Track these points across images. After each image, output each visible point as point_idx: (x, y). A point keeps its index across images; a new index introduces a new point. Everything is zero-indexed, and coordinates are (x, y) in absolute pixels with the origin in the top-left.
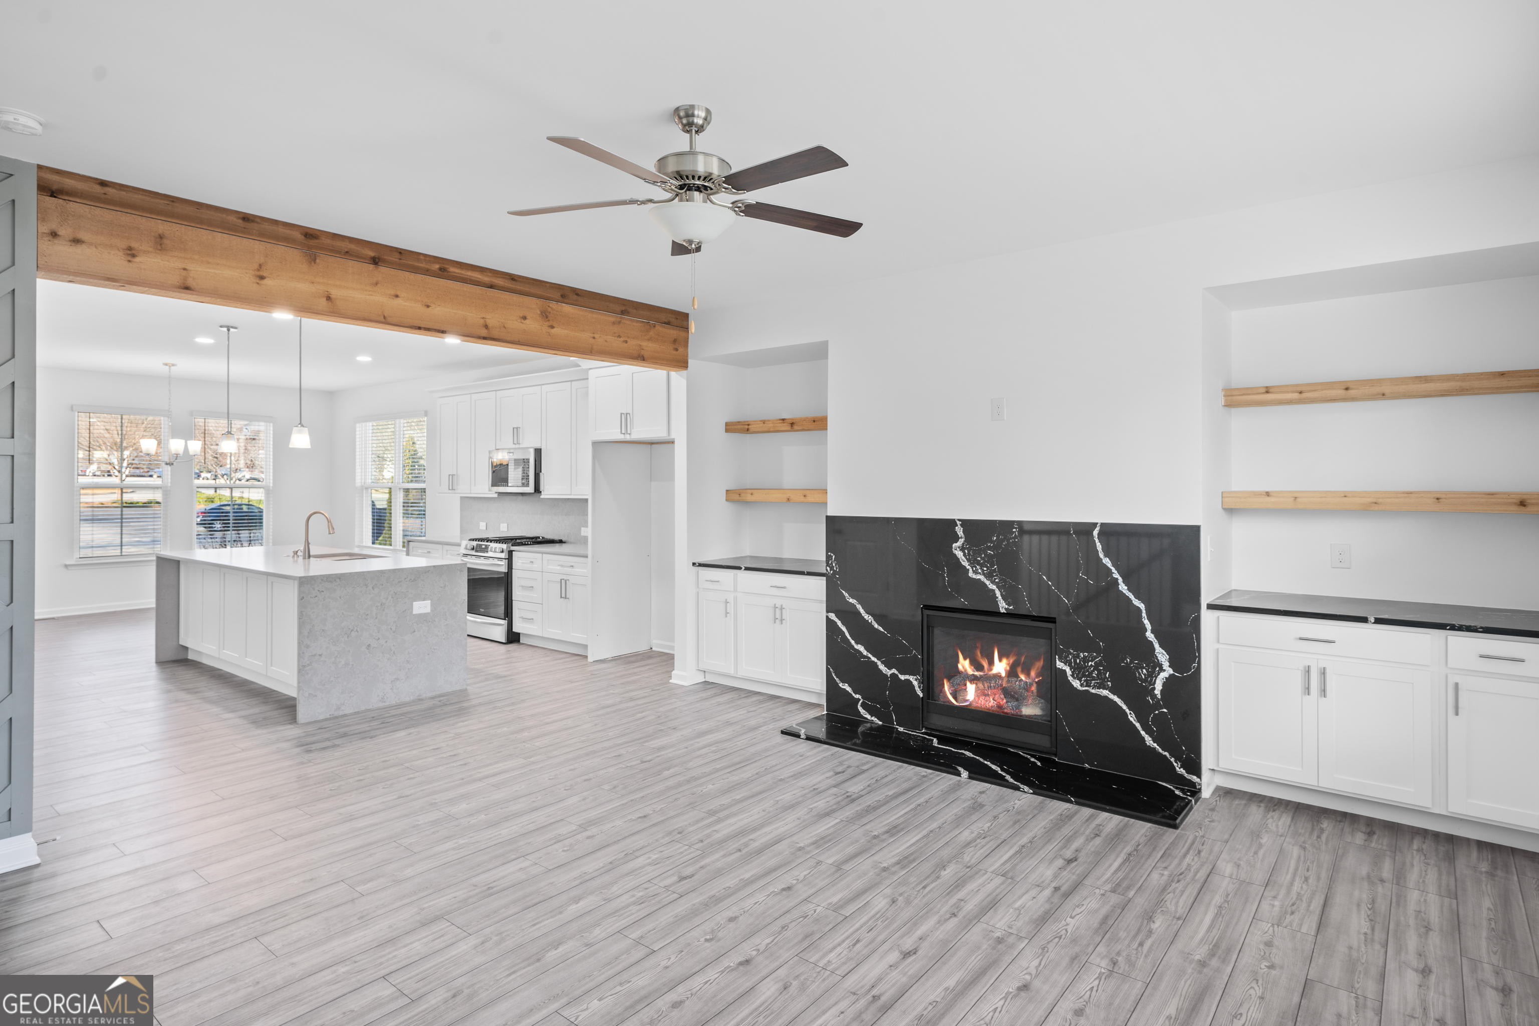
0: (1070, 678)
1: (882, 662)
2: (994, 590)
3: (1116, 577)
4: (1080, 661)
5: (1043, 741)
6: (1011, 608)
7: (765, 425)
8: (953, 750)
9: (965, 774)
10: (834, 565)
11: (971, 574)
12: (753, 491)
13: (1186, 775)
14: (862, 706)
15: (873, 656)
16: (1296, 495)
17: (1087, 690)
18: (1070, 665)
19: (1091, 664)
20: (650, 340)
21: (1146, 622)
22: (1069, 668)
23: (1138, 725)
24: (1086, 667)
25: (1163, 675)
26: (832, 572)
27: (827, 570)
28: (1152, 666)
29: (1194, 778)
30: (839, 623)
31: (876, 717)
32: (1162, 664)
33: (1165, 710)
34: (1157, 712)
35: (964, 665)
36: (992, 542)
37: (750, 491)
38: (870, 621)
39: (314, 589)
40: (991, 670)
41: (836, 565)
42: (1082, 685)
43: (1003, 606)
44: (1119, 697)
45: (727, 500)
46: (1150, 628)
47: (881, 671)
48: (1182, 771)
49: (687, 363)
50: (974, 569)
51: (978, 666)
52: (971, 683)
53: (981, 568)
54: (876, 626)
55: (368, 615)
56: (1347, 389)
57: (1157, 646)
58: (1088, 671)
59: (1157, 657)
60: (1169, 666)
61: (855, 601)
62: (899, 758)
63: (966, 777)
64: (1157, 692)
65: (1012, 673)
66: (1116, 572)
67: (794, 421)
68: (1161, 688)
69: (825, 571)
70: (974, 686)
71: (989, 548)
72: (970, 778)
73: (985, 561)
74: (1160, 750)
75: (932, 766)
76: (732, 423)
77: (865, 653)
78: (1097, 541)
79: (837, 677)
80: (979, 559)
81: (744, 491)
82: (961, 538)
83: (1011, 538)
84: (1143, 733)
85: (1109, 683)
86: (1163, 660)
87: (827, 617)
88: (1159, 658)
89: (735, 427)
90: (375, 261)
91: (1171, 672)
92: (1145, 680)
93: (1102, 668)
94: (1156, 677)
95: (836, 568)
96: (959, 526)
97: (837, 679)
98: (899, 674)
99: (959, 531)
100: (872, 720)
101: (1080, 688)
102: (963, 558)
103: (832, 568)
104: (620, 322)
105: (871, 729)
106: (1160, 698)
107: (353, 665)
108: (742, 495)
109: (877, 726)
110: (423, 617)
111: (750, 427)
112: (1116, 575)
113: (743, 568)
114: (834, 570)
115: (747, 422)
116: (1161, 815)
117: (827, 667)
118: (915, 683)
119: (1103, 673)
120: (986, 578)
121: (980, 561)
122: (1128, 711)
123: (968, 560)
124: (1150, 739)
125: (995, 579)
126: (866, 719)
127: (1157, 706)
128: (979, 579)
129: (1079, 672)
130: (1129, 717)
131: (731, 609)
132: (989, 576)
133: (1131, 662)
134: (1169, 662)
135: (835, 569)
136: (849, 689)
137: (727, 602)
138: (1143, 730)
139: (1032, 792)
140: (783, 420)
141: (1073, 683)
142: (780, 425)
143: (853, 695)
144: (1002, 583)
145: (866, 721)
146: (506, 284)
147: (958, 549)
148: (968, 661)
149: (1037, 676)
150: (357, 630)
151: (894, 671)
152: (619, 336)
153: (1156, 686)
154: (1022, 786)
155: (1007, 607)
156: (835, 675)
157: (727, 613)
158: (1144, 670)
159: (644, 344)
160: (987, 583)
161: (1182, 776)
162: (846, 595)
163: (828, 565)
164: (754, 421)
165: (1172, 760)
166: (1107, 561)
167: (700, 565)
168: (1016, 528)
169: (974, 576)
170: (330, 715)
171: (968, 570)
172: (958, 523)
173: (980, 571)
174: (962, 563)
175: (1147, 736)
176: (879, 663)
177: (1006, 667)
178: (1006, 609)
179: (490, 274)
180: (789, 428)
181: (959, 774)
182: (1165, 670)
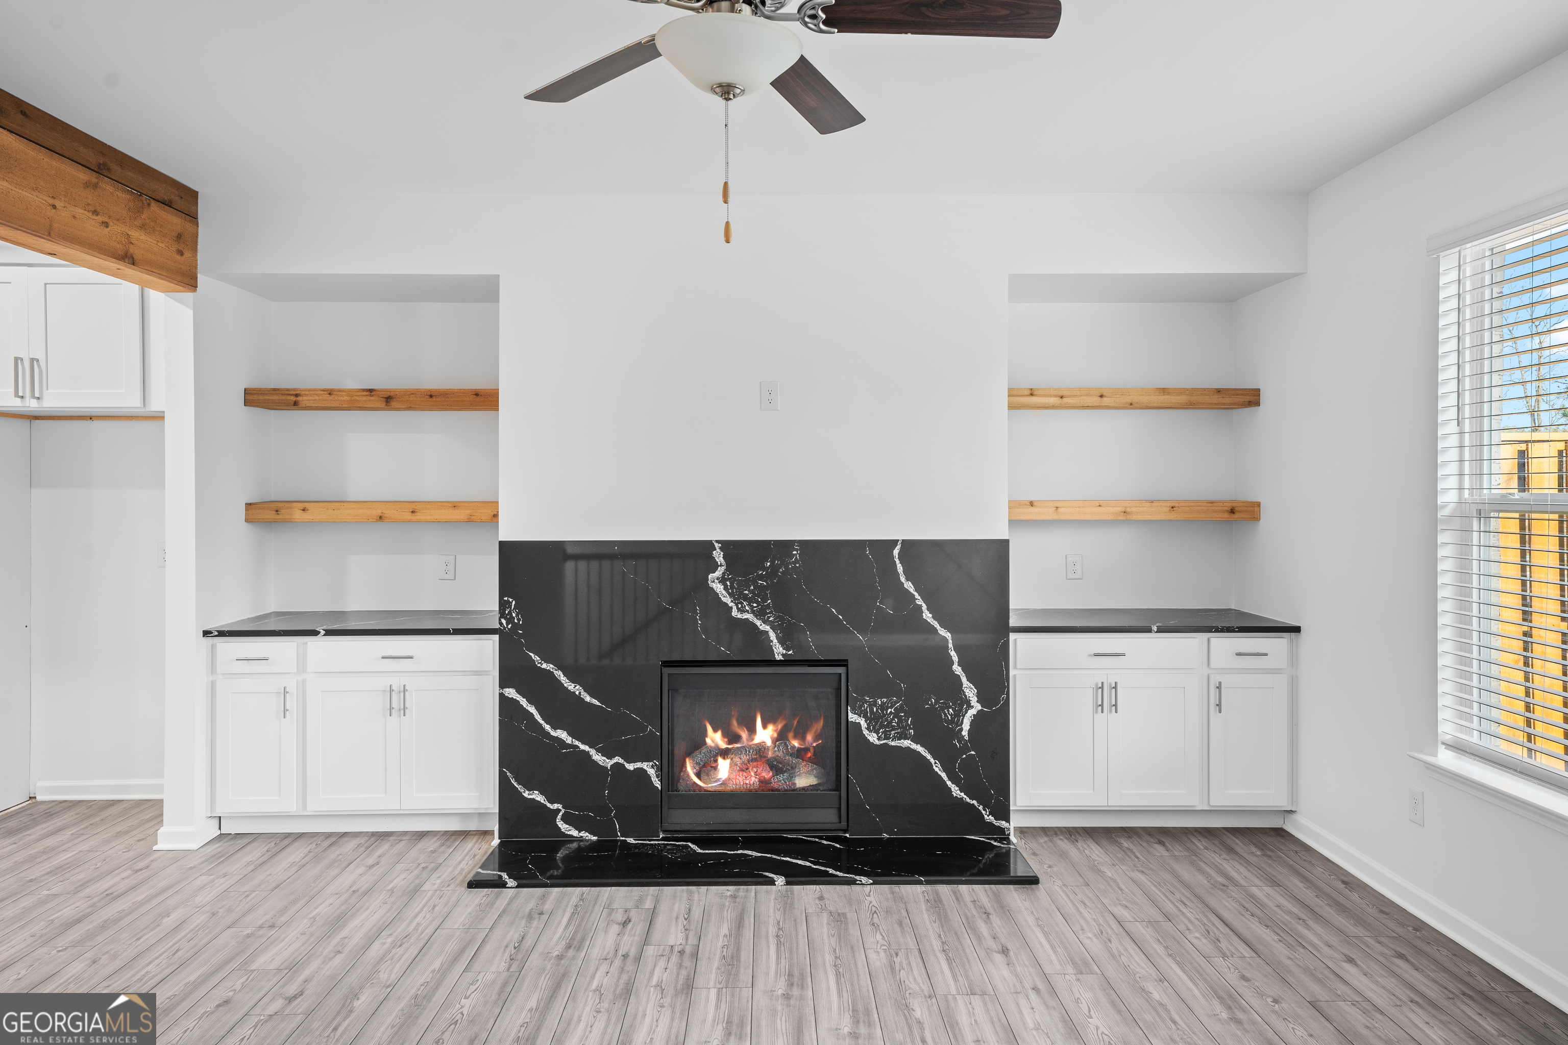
0: (866, 732)
1: (598, 751)
2: (768, 632)
3: (919, 603)
4: (877, 710)
5: (826, 817)
6: (790, 652)
7: (331, 398)
8: (729, 852)
9: (780, 880)
10: (514, 615)
11: (735, 613)
12: (306, 505)
13: (995, 822)
14: (562, 819)
15: (583, 743)
16: (1057, 504)
17: (886, 744)
18: (865, 717)
19: (891, 712)
20: (142, 227)
21: (953, 653)
22: (864, 719)
23: (944, 775)
24: (884, 715)
25: (972, 712)
26: (510, 626)
27: (501, 624)
28: (959, 704)
29: (1003, 824)
30: (524, 702)
31: (586, 831)
32: (970, 700)
33: (973, 753)
34: (964, 756)
35: (715, 738)
36: (764, 569)
37: (301, 505)
38: (577, 693)
40: (753, 740)
41: (517, 615)
42: (879, 739)
43: (779, 652)
44: (922, 746)
45: (247, 520)
46: (957, 660)
47: (595, 763)
48: (990, 818)
49: (195, 278)
50: (740, 606)
51: (733, 738)
52: (724, 758)
53: (749, 605)
54: (588, 699)
56: (1101, 396)
57: (964, 680)
58: (887, 720)
59: (964, 692)
60: (977, 702)
61: (552, 666)
62: (679, 880)
63: (782, 883)
64: (965, 733)
65: (781, 737)
66: (919, 598)
67: (392, 394)
68: (969, 727)
69: (497, 626)
70: (728, 761)
71: (761, 577)
72: (788, 883)
73: (755, 595)
74: (968, 800)
75: (733, 880)
76: (260, 390)
77: (569, 740)
78: (897, 561)
79: (519, 784)
80: (746, 592)
81: (288, 505)
82: (721, 565)
83: (791, 563)
84: (949, 783)
85: (912, 731)
86: (971, 695)
87: (502, 696)
88: (967, 694)
89: (267, 397)
91: (980, 707)
92: (952, 722)
93: (903, 714)
94: (964, 716)
95: (519, 620)
96: (718, 550)
97: (519, 787)
98: (625, 763)
99: (718, 556)
100: (582, 837)
101: (877, 742)
102: (724, 592)
103: (510, 620)
104: (96, 186)
105: (580, 849)
106: (967, 739)
108: (283, 511)
109: (587, 844)
111: (299, 398)
112: (920, 602)
113: (323, 632)
114: (513, 623)
115: (294, 390)
116: (969, 873)
117: (501, 773)
118: (652, 772)
119: (905, 720)
120: (756, 616)
121: (747, 595)
122: (932, 761)
123: (731, 595)
124: (957, 788)
125: (769, 617)
126: (571, 836)
127: (965, 749)
128: (747, 619)
129: (876, 724)
130: (934, 767)
131: (292, 704)
132: (760, 614)
133: (936, 703)
134: (977, 696)
135: (516, 621)
136: (540, 798)
137: (285, 692)
138: (950, 779)
139: (872, 882)
140: (371, 391)
141: (869, 738)
142: (364, 398)
143: (549, 805)
144: (778, 622)
145: (572, 839)
147: (716, 581)
148: (719, 733)
149: (816, 739)
151: (618, 759)
152: (95, 213)
153: (963, 726)
154: (857, 878)
155: (784, 652)
156: (516, 781)
157: (285, 710)
158: (951, 710)
159: (135, 234)
160: (758, 623)
161: (991, 824)
162: (536, 658)
163: (502, 614)
164: (309, 390)
165: (981, 808)
166: (909, 586)
167: (222, 634)
168: (797, 550)
169: (739, 616)
171: (731, 608)
172: (717, 545)
173: (747, 608)
174: (723, 599)
175: (953, 785)
176: (593, 752)
177: (773, 735)
178: (783, 655)
180: (383, 405)
181: (772, 882)
182: (973, 707)
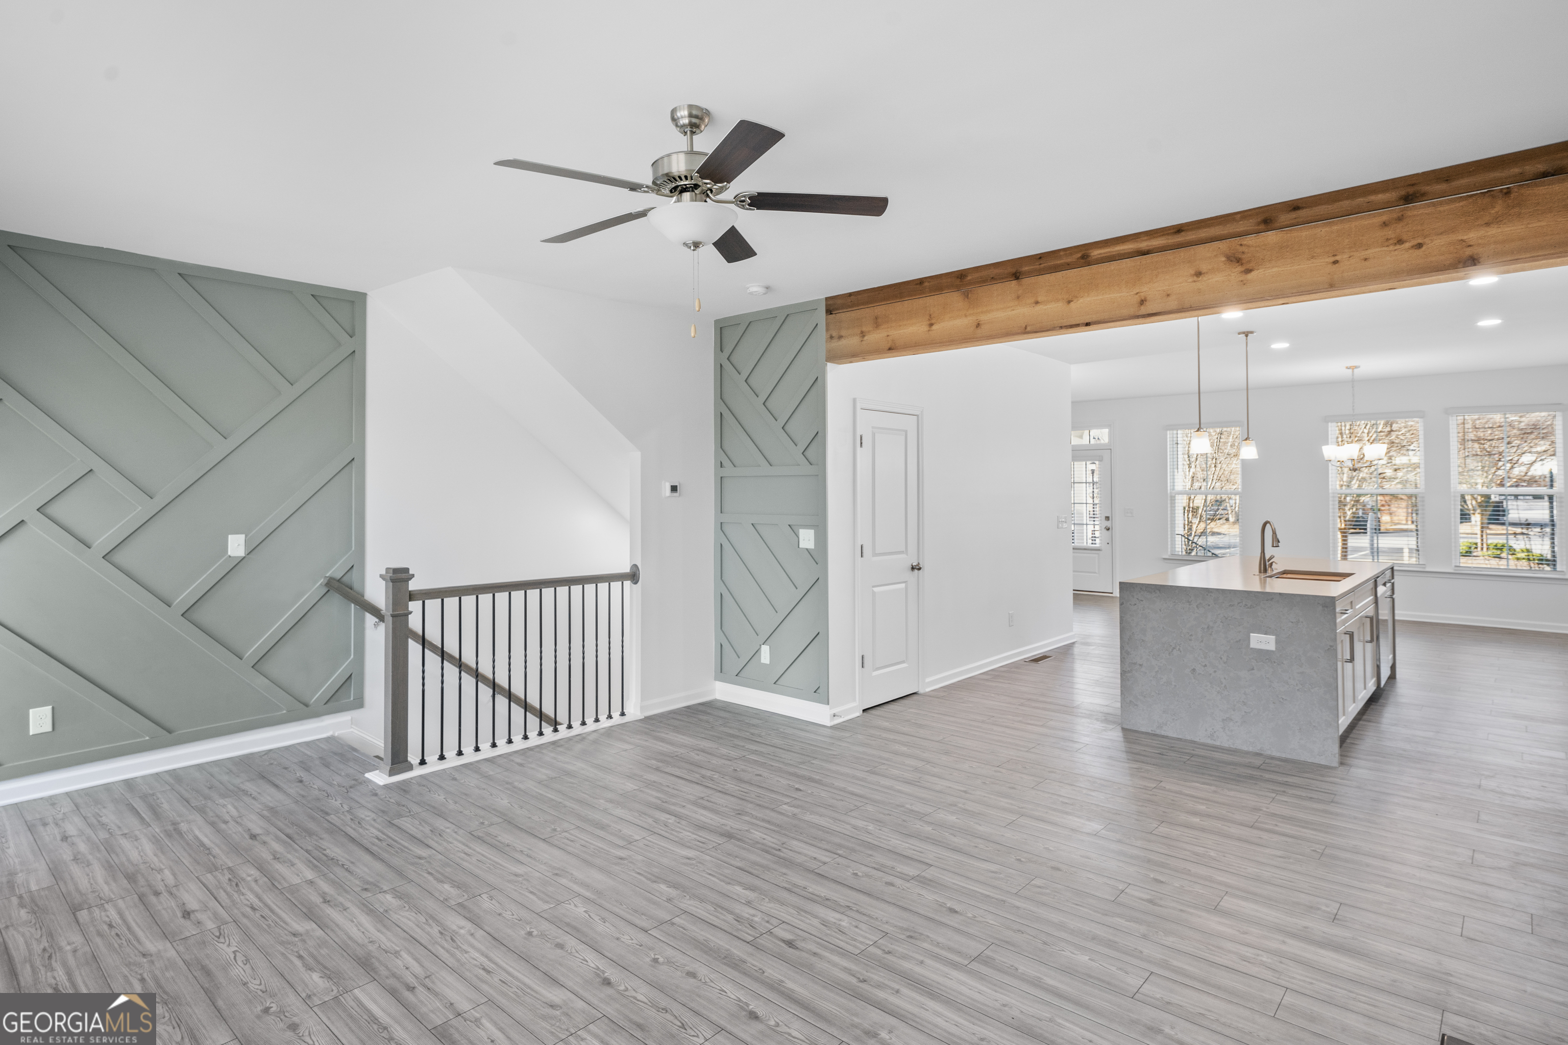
39: (1133, 596)
55: (1191, 635)
90: (1017, 276)
107: (1175, 686)
110: (1262, 654)
146: (1170, 241)
150: (1179, 649)
170: (1152, 731)
179: (1145, 238)
